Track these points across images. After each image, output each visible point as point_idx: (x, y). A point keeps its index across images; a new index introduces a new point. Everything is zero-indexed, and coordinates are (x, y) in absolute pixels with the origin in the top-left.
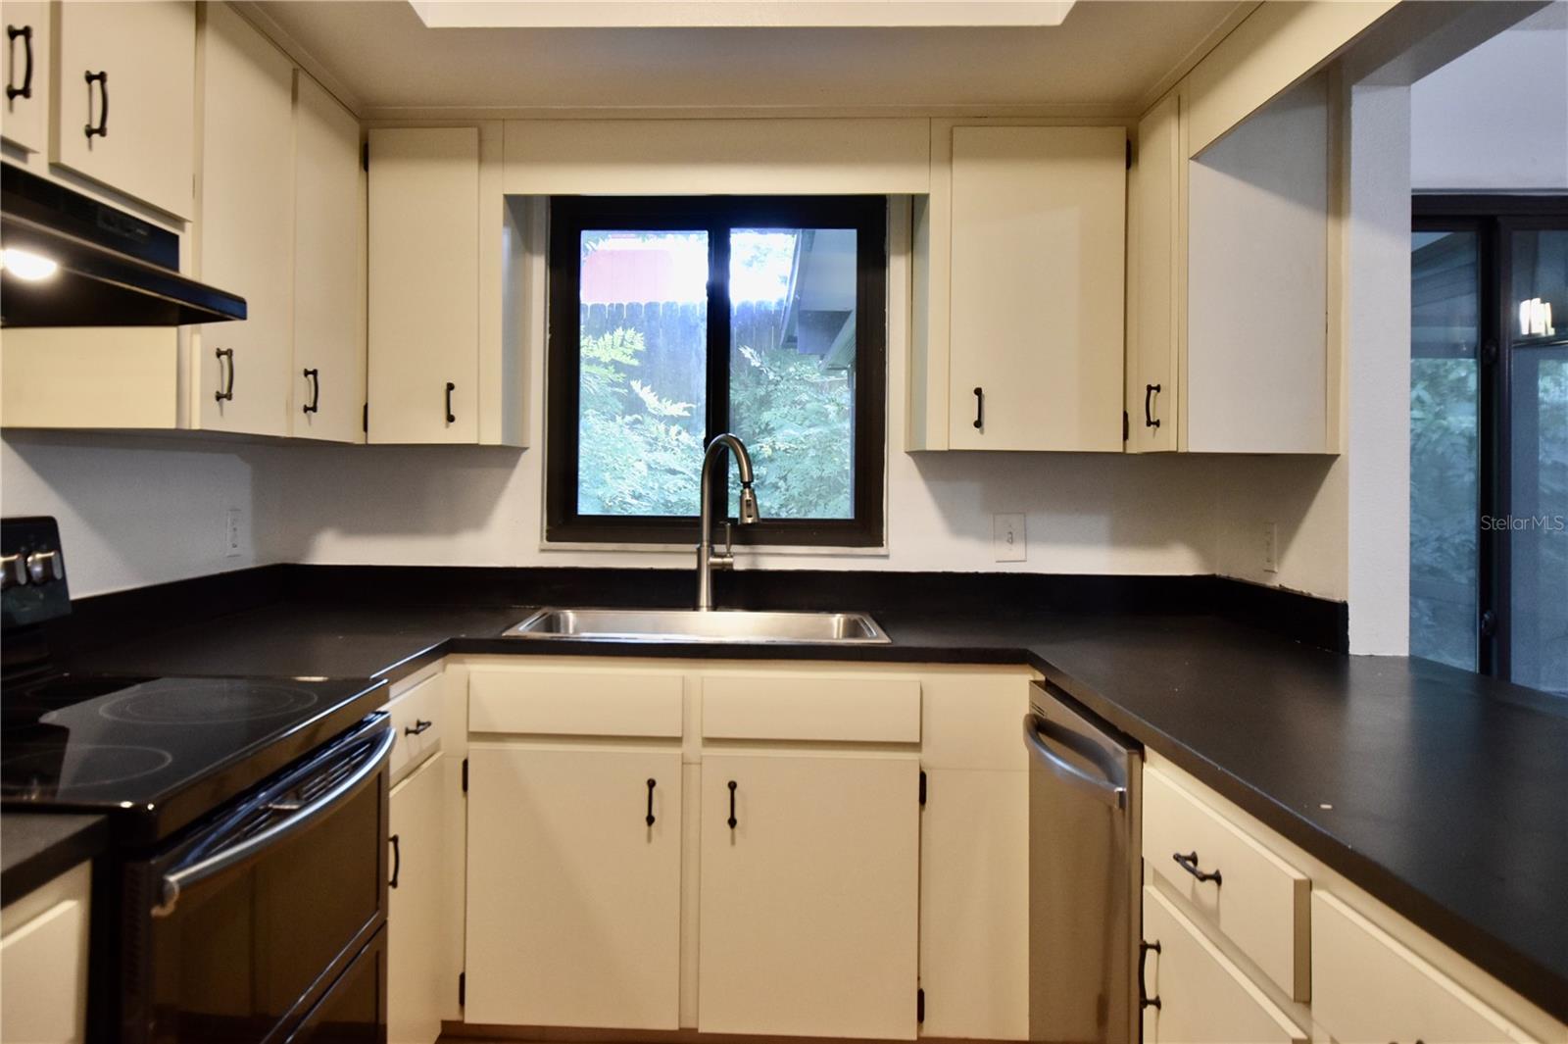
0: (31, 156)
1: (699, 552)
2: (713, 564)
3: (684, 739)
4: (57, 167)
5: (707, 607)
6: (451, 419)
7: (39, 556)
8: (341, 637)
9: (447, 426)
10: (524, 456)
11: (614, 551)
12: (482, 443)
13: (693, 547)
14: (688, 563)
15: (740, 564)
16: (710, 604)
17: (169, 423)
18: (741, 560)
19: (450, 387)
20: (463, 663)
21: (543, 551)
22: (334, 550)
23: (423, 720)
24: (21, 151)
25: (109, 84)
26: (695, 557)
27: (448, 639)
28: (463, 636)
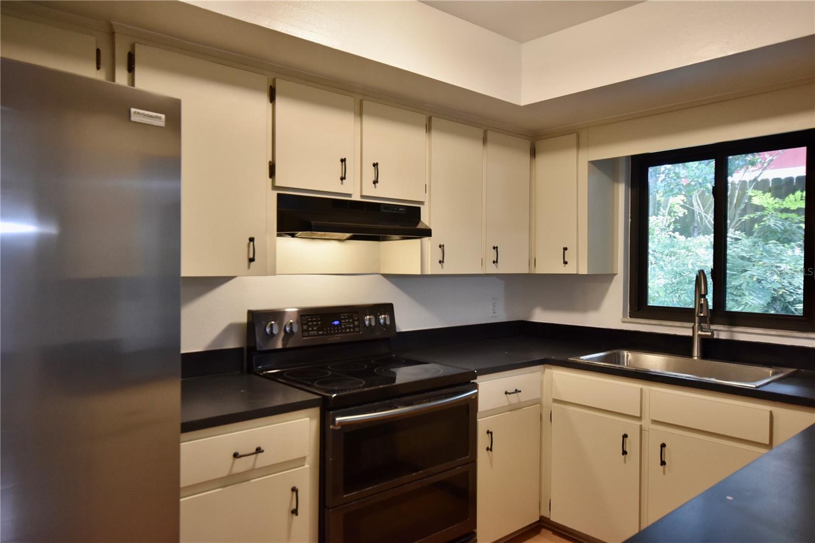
0: (353, 196)
1: (693, 328)
2: (699, 335)
3: (643, 418)
4: (362, 196)
5: (697, 357)
6: (565, 263)
7: (383, 316)
8: (506, 353)
9: (565, 266)
10: (616, 277)
11: (656, 325)
12: (580, 273)
13: (691, 325)
14: (688, 332)
15: (723, 336)
16: (699, 356)
17: (419, 273)
18: (722, 333)
19: (565, 249)
20: (551, 369)
21: (623, 322)
22: (541, 316)
23: (518, 390)
24: (350, 195)
25: (379, 166)
26: (691, 330)
27: (543, 358)
28: (553, 357)
